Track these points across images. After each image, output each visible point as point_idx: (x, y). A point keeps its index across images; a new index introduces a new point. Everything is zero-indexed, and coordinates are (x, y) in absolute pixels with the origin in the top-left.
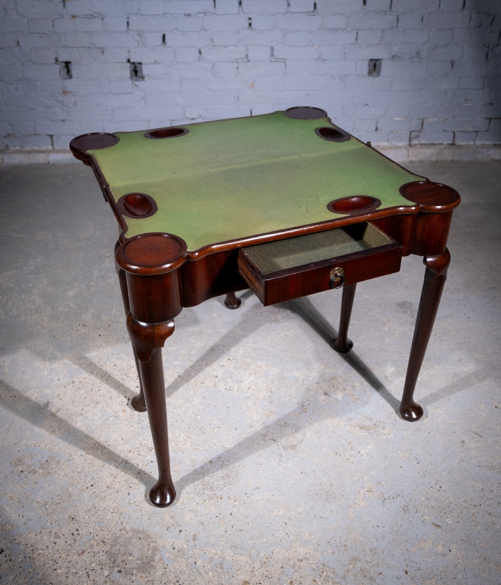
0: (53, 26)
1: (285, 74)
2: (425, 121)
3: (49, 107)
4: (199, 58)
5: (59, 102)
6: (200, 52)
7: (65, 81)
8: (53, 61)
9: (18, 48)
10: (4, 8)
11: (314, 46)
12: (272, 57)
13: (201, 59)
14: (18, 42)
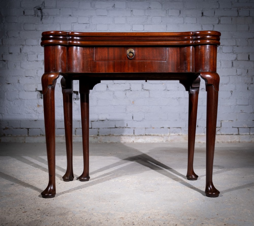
0: (37, 73)
1: (150, 97)
2: (222, 122)
3: (29, 113)
4: (107, 89)
5: (35, 111)
6: (107, 87)
7: (39, 100)
8: (35, 90)
9: (18, 84)
10: (15, 65)
11: (163, 84)
12: (143, 89)
13: (108, 90)
14: (19, 80)
